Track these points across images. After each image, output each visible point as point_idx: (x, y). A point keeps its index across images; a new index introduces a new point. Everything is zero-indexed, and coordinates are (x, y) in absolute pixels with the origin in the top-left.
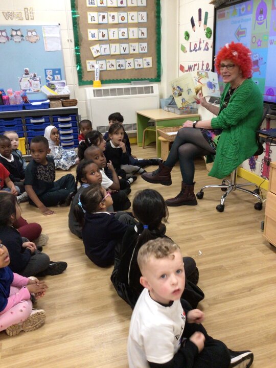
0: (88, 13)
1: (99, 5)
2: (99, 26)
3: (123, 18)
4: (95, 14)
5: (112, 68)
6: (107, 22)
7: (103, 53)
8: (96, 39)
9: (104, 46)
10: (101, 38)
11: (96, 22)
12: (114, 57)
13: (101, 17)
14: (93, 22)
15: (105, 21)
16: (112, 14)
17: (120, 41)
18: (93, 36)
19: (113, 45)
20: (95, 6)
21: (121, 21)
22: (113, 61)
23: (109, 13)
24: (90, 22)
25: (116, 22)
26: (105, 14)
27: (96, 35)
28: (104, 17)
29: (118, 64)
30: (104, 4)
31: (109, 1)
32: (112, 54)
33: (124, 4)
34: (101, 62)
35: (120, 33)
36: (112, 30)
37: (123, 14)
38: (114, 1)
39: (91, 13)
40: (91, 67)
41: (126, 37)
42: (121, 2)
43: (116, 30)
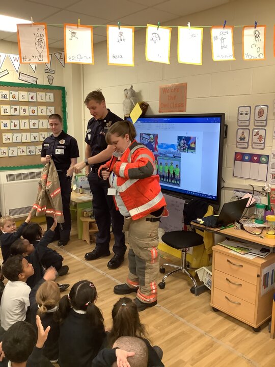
0: (1, 106)
1: (12, 99)
2: (11, 117)
3: (33, 111)
4: (8, 107)
5: (23, 154)
7: (14, 141)
8: (8, 128)
9: (16, 135)
10: (13, 128)
11: (9, 114)
12: (25, 144)
13: (13, 110)
14: (6, 114)
15: (17, 113)
16: (24, 107)
17: (30, 131)
18: (5, 125)
19: (24, 134)
20: (8, 99)
21: (31, 114)
22: (24, 148)
23: (20, 107)
24: (2, 113)
25: (27, 114)
26: (17, 107)
27: (8, 125)
28: (16, 110)
29: (28, 150)
30: (17, 99)
31: (21, 96)
32: (23, 141)
33: (35, 100)
34: (12, 149)
35: (31, 124)
36: (23, 121)
37: (33, 108)
38: (26, 97)
39: (4, 106)
40: (3, 153)
41: (36, 127)
42: (32, 98)
43: (27, 121)
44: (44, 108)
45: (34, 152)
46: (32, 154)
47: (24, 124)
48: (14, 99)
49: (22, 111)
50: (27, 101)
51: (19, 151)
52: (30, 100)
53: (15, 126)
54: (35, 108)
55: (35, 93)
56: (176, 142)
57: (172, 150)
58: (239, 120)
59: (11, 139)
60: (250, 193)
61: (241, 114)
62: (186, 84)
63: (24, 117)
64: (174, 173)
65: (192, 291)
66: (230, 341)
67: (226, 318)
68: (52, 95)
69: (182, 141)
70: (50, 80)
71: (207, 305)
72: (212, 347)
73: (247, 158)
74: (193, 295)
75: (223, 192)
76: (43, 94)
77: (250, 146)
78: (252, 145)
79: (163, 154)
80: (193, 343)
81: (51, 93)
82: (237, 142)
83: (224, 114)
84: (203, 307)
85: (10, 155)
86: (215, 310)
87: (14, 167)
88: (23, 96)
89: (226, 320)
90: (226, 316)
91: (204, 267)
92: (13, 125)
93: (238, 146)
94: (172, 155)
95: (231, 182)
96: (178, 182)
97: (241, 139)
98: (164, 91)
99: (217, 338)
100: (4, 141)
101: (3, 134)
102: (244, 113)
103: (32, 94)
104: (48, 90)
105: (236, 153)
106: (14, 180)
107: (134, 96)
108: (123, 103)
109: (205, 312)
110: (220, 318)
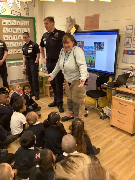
0: (3, 28)
1: (8, 24)
2: (8, 34)
3: (19, 31)
4: (6, 28)
5: (15, 53)
7: (11, 46)
9: (11, 43)
12: (16, 48)
13: (9, 30)
14: (6, 32)
15: (11, 32)
16: (14, 29)
17: (18, 41)
18: (6, 38)
19: (15, 43)
20: (6, 24)
22: (15, 50)
24: (4, 32)
25: (16, 32)
26: (11, 28)
28: (11, 30)
29: (18, 51)
31: (13, 22)
32: (15, 46)
33: (20, 25)
34: (10, 50)
35: (19, 37)
36: (15, 36)
37: (19, 29)
38: (15, 23)
39: (4, 28)
41: (21, 39)
42: (18, 24)
43: (16, 36)
44: (25, 29)
45: (20, 52)
46: (20, 53)
47: (15, 37)
48: (10, 24)
49: (14, 31)
50: (16, 25)
51: (13, 51)
52: (18, 25)
53: (11, 38)
54: (20, 29)
55: (20, 21)
56: (93, 45)
57: (91, 49)
58: (126, 33)
59: (9, 45)
60: (131, 71)
61: (128, 30)
62: (99, 14)
63: (15, 34)
64: (92, 61)
65: (101, 118)
66: (120, 140)
67: (117, 130)
69: (97, 45)
70: (28, 14)
71: (108, 124)
72: (111, 142)
73: (130, 53)
74: (101, 120)
75: (117, 70)
76: (24, 21)
77: (132, 47)
78: (133, 46)
79: (86, 52)
80: (102, 141)
81: (28, 21)
82: (125, 44)
83: (119, 30)
84: (106, 125)
85: (9, 53)
86: (112, 126)
87: (11, 59)
89: (118, 131)
90: (117, 129)
91: (107, 107)
92: (9, 38)
93: (126, 46)
94: (91, 52)
95: (121, 65)
96: (94, 66)
97: (127, 43)
98: (87, 18)
99: (114, 139)
102: (129, 29)
103: (18, 21)
105: (124, 50)
106: (12, 66)
107: (71, 21)
108: (66, 25)
109: (107, 127)
110: (115, 130)
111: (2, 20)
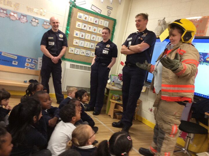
0: (77, 22)
1: (84, 19)
2: (81, 30)
3: (95, 30)
4: (80, 23)
5: (83, 54)
6: (86, 29)
7: (80, 45)
8: (78, 36)
9: (81, 41)
10: (81, 37)
11: (80, 28)
12: (85, 48)
13: (83, 26)
14: (79, 27)
15: (85, 29)
16: (90, 26)
17: (90, 41)
18: (77, 34)
19: (86, 42)
20: (82, 19)
21: (93, 31)
22: (84, 51)
23: (88, 25)
24: (77, 27)
25: (91, 31)
26: (86, 25)
27: (78, 35)
28: (85, 26)
29: (86, 53)
30: (87, 20)
31: (89, 19)
32: (85, 46)
34: (77, 49)
35: (92, 37)
36: (88, 34)
37: (95, 28)
40: (71, 51)
41: (94, 40)
42: (96, 22)
43: (90, 35)
44: (101, 29)
45: (89, 54)
47: (88, 36)
49: (88, 28)
50: (92, 22)
51: (81, 52)
55: (98, 19)
59: (78, 44)
63: (89, 32)
68: (108, 23)
70: (109, 13)
76: (103, 21)
81: (108, 21)
85: (75, 53)
87: (76, 61)
88: (91, 19)
92: (81, 35)
100: (74, 44)
101: (74, 39)
104: (106, 19)
106: (74, 68)
111: (78, 13)
